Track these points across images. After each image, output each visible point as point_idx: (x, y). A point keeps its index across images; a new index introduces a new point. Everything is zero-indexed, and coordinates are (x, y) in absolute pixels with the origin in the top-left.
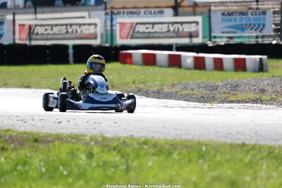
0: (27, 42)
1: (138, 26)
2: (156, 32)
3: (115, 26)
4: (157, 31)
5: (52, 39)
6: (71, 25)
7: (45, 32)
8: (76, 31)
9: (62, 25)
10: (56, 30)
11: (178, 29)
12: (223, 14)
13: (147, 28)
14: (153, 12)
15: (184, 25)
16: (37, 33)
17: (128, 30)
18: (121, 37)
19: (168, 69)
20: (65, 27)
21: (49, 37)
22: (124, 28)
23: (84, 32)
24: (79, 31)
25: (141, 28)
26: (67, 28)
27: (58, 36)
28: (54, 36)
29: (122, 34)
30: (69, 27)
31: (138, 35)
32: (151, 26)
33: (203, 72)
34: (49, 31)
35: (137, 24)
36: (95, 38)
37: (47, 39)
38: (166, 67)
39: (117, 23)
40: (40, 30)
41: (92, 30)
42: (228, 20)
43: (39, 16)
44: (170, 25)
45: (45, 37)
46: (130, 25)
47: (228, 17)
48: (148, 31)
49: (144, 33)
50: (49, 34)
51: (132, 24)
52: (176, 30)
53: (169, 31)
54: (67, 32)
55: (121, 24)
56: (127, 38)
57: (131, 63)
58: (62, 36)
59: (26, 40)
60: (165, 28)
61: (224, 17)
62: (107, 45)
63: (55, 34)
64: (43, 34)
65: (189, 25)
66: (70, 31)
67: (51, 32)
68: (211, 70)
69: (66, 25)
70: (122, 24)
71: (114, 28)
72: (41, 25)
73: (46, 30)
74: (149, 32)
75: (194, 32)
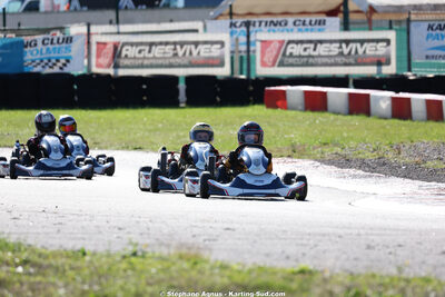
0: (111, 71)
1: (290, 46)
2: (320, 56)
3: (255, 44)
4: (323, 53)
5: (151, 66)
6: (182, 44)
7: (138, 55)
8: (191, 53)
9: (167, 43)
10: (157, 51)
11: (356, 52)
12: (430, 27)
13: (305, 49)
14: (307, 22)
15: (365, 45)
16: (126, 56)
17: (275, 53)
18: (264, 64)
19: (349, 117)
20: (172, 47)
21: (146, 62)
22: (269, 49)
23: (202, 54)
24: (195, 53)
25: (297, 50)
26: (175, 49)
27: (160, 62)
28: (154, 62)
29: (266, 59)
30: (178, 47)
31: (291, 60)
32: (312, 46)
33: (408, 122)
34: (146, 54)
35: (290, 42)
36: (222, 64)
37: (142, 66)
38: (345, 115)
39: (256, 40)
40: (130, 52)
41: (215, 51)
42: (437, 37)
43: (123, 28)
44: (344, 45)
45: (140, 62)
46: (278, 45)
47: (438, 31)
48: (306, 54)
49: (300, 56)
50: (144, 58)
51: (282, 42)
52: (353, 52)
53: (341, 54)
54: (176, 55)
55: (262, 41)
56: (273, 65)
57: (285, 107)
58: (167, 62)
59: (108, 66)
60: (335, 49)
61: (430, 31)
62: (243, 77)
63: (154, 58)
64: (135, 58)
65: (374, 44)
66: (180, 53)
67: (147, 55)
68: (422, 120)
69: (175, 43)
70: (265, 43)
71: (252, 48)
72: (132, 44)
73: (140, 52)
74: (310, 56)
75: (383, 56)
